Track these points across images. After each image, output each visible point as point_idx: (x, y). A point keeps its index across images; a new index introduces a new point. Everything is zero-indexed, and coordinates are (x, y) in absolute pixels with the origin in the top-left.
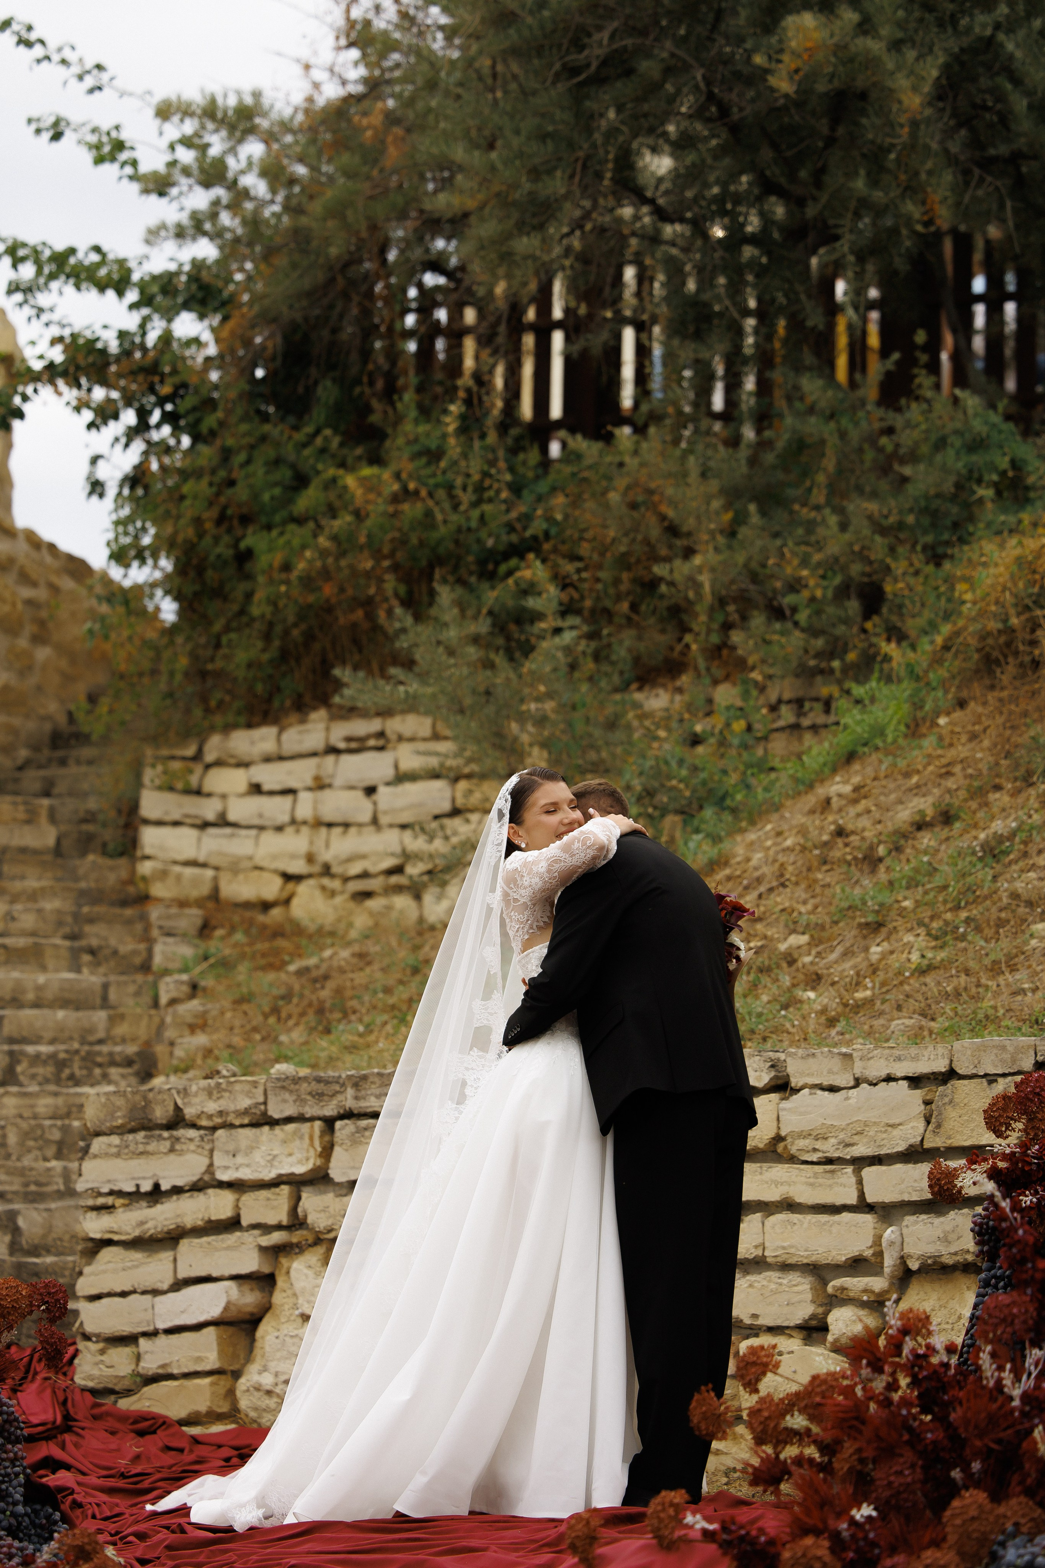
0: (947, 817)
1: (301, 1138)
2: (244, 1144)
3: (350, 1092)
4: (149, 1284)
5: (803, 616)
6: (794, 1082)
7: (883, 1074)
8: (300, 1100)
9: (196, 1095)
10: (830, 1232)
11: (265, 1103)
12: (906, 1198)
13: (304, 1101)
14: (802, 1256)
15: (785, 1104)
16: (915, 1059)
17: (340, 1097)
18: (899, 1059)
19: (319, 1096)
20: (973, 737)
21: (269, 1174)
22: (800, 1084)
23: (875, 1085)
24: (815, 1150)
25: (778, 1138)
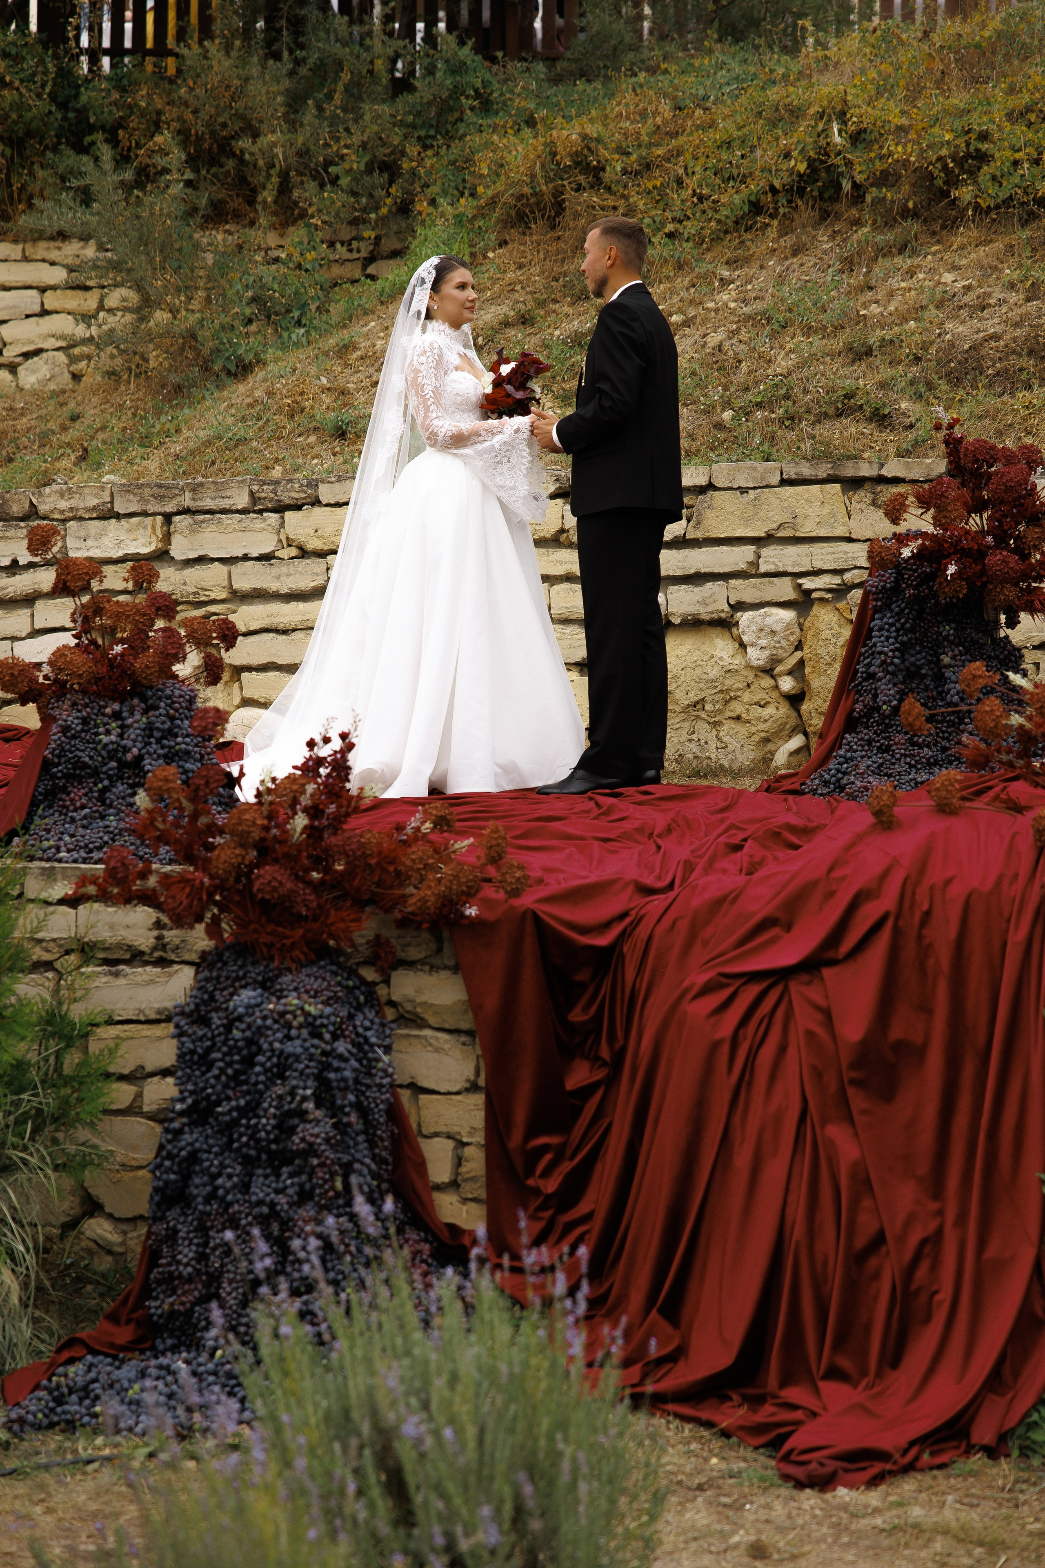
0: (525, 320)
1: (145, 527)
2: (93, 532)
3: (188, 495)
4: (9, 633)
5: (344, 182)
8: (143, 500)
9: (49, 496)
11: (112, 502)
12: (671, 573)
13: (148, 501)
17: (179, 499)
19: (160, 498)
20: (521, 267)
21: (118, 554)
25: (562, 531)
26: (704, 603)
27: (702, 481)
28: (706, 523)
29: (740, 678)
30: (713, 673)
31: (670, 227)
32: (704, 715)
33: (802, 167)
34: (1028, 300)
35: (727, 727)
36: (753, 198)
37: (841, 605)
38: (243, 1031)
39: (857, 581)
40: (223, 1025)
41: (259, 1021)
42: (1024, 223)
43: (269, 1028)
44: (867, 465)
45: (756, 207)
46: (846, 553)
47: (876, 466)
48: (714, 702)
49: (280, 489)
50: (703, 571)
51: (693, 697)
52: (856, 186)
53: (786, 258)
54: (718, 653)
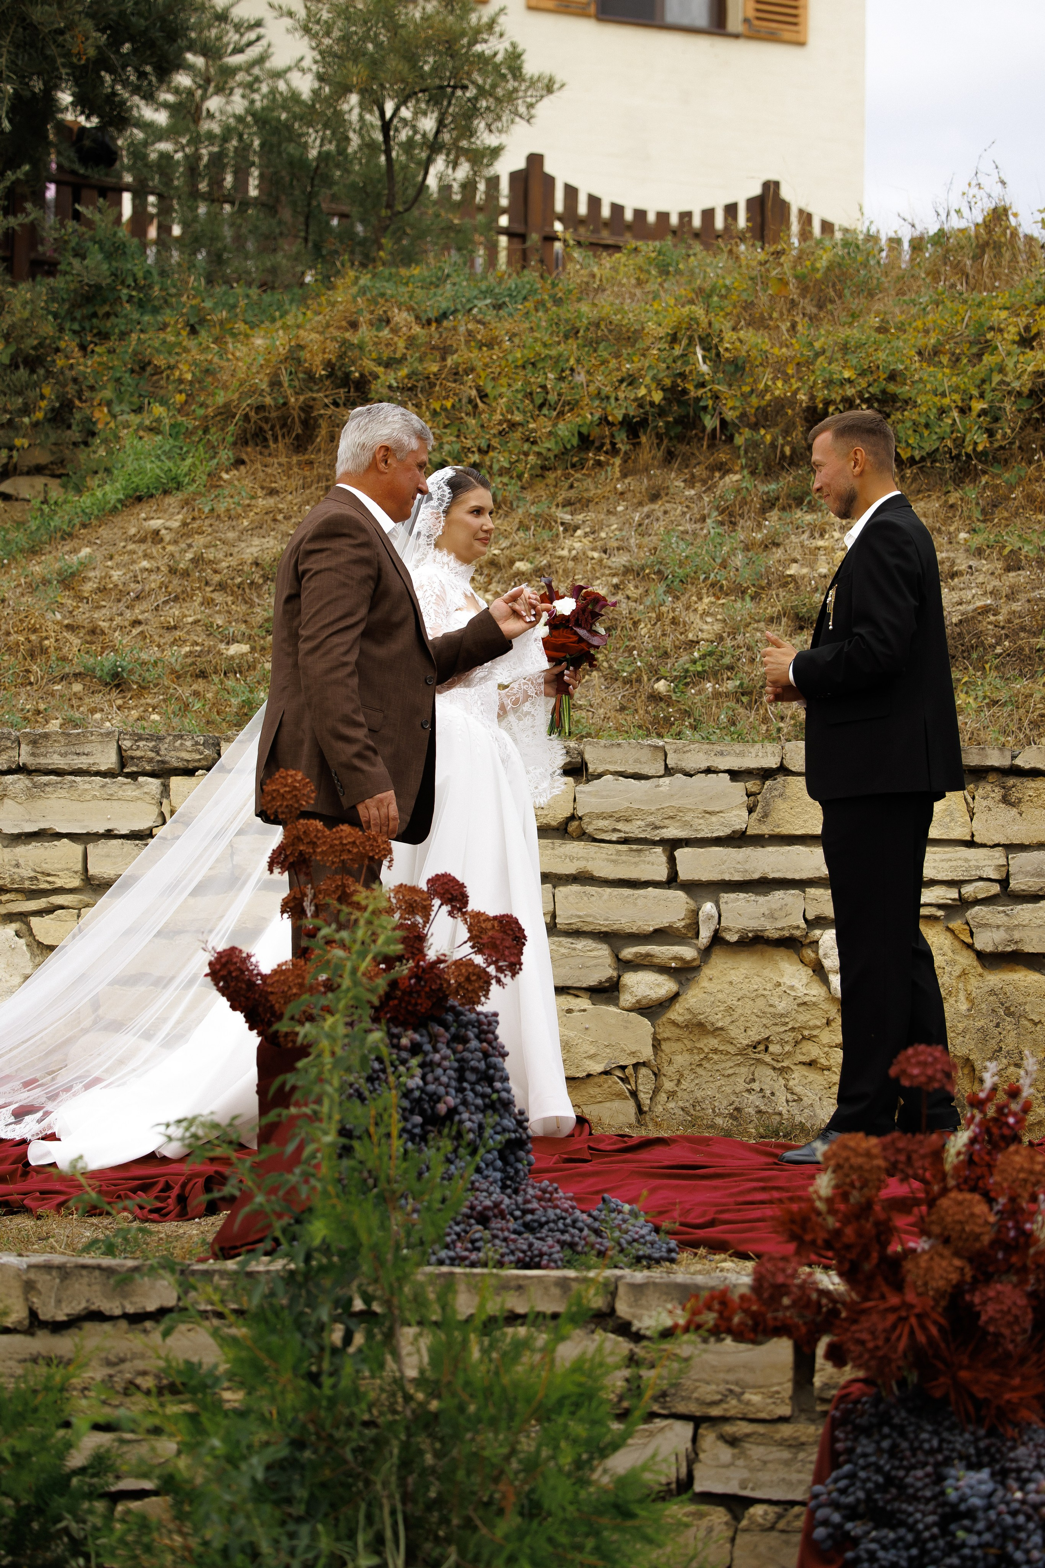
6: (593, 768)
7: (704, 766)
10: (635, 905)
12: (727, 877)
14: (602, 924)
15: (582, 787)
16: (741, 754)
18: (721, 754)
22: (600, 770)
23: (691, 776)
24: (617, 830)
25: (572, 817)
26: (772, 916)
27: (772, 762)
28: (774, 816)
29: (819, 1013)
30: (782, 1006)
31: (475, 458)
32: (768, 1059)
33: (658, 397)
34: (1008, 569)
35: (798, 1075)
36: (584, 430)
37: (957, 924)
38: (979, 1533)
39: (981, 896)
40: (935, 1524)
41: (1009, 1519)
42: (958, 482)
43: (1019, 1528)
44: (996, 752)
45: (585, 441)
46: (967, 860)
47: (1008, 755)
48: (783, 1043)
49: (163, 747)
50: (771, 876)
51: (755, 1035)
52: (723, 423)
53: (641, 504)
54: (787, 980)
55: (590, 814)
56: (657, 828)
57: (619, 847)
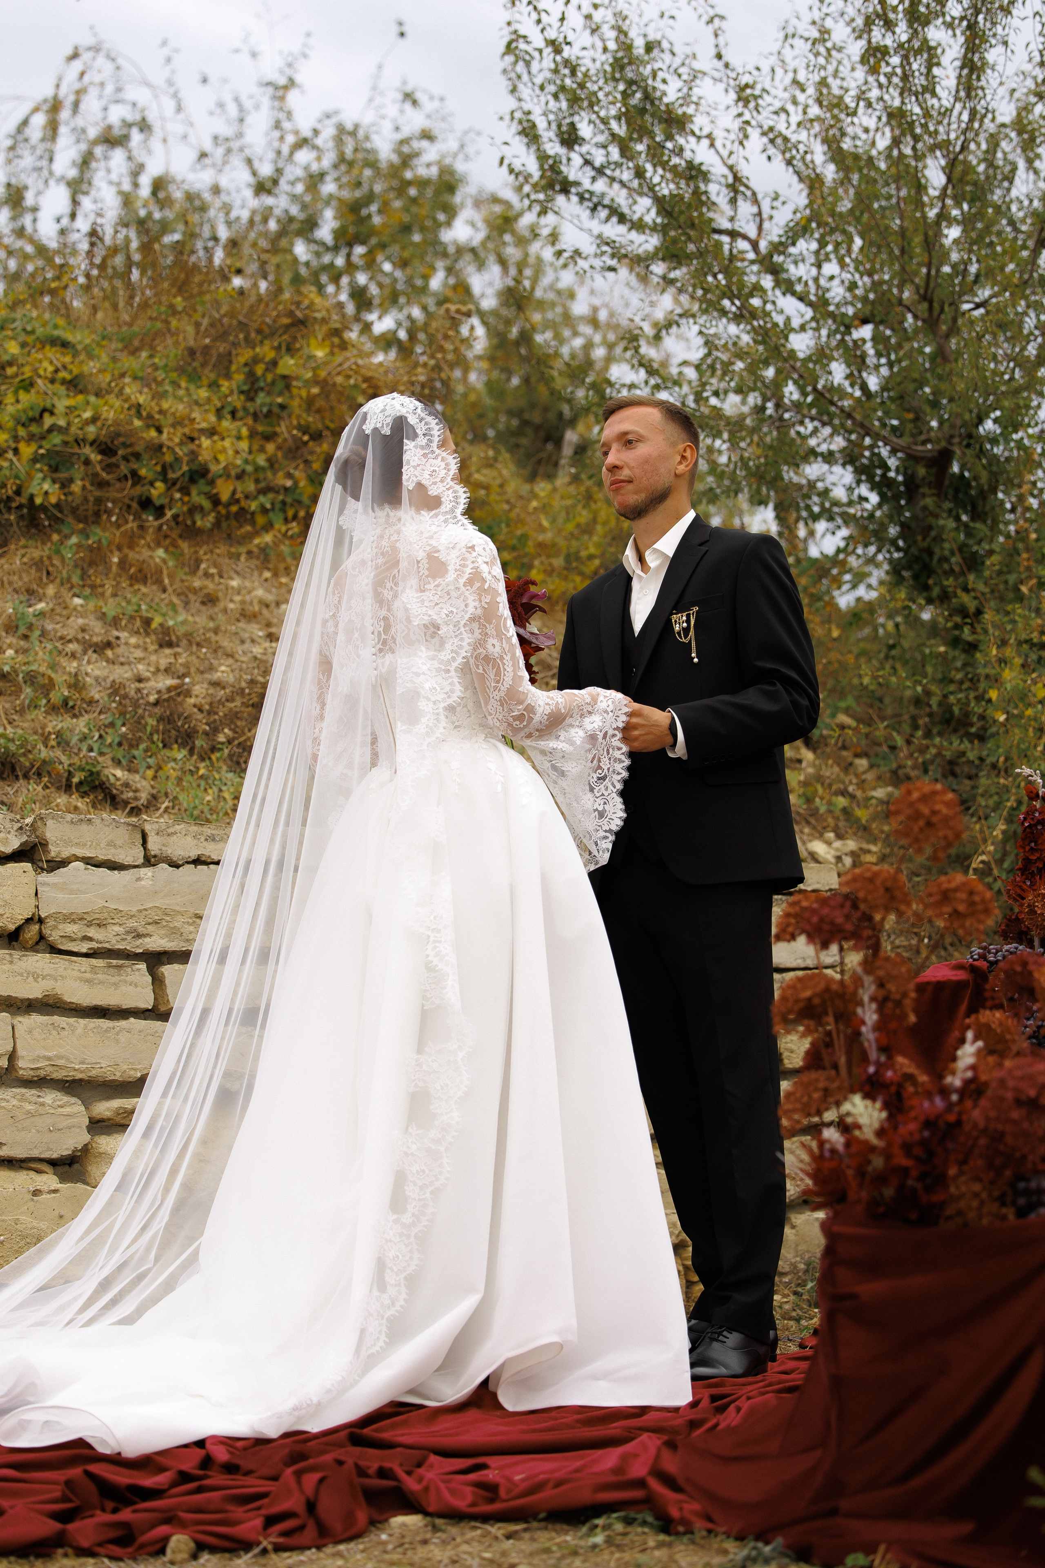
6: (55, 851)
7: (193, 854)
10: (117, 1041)
15: (44, 877)
18: (213, 839)
22: (65, 854)
23: (178, 866)
24: (90, 939)
25: (29, 921)
55: (55, 916)
56: (139, 936)
57: (94, 961)
